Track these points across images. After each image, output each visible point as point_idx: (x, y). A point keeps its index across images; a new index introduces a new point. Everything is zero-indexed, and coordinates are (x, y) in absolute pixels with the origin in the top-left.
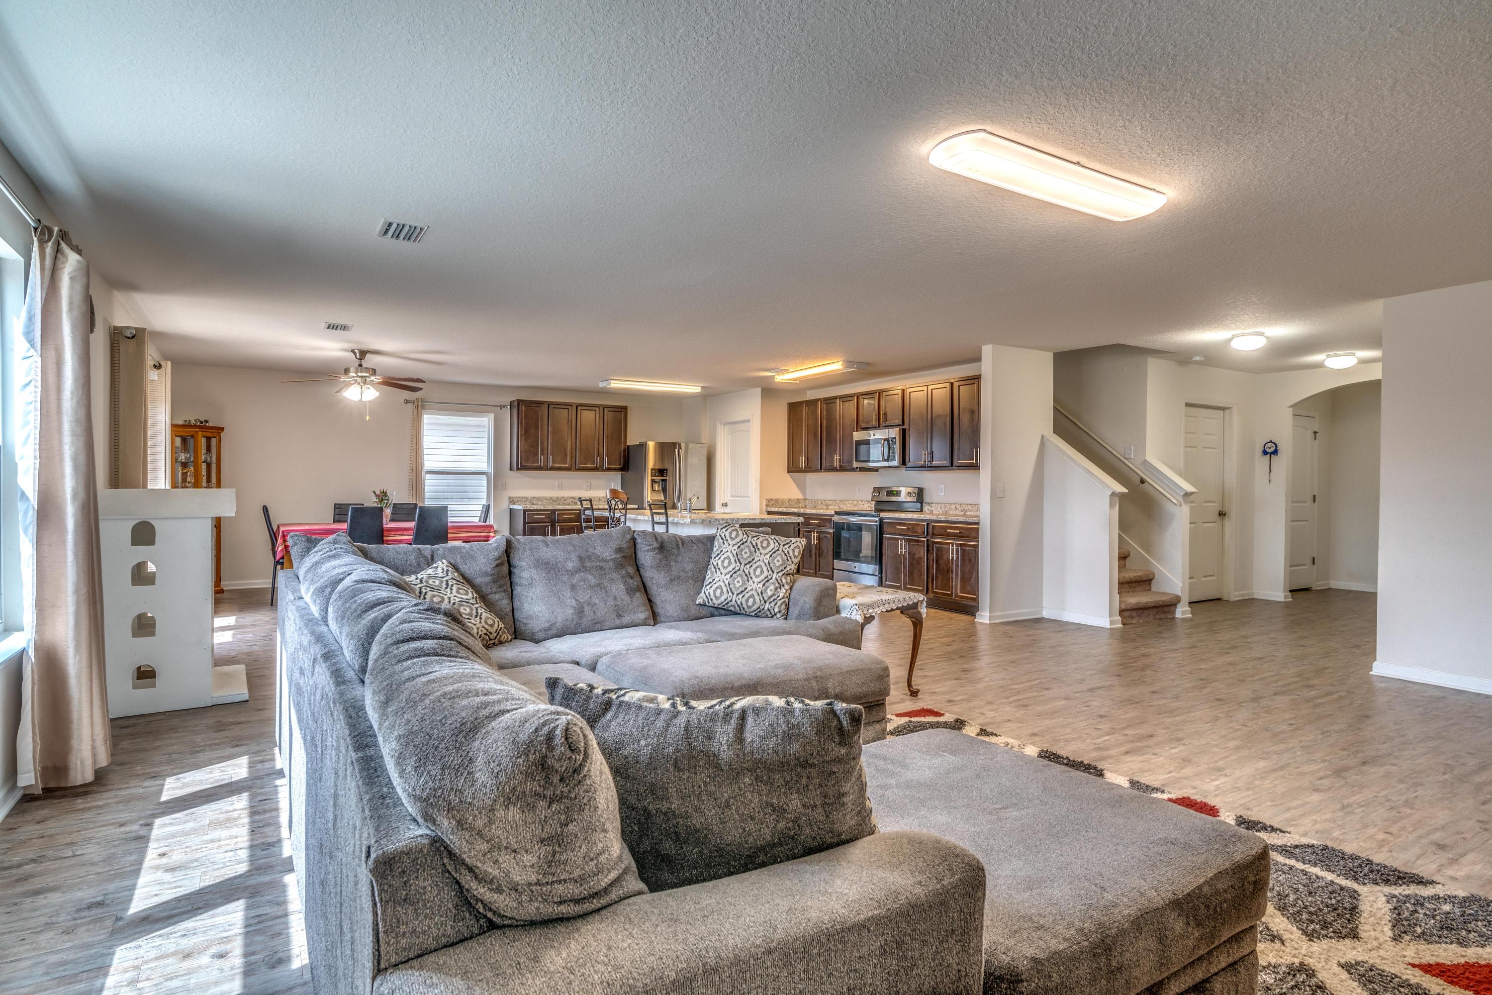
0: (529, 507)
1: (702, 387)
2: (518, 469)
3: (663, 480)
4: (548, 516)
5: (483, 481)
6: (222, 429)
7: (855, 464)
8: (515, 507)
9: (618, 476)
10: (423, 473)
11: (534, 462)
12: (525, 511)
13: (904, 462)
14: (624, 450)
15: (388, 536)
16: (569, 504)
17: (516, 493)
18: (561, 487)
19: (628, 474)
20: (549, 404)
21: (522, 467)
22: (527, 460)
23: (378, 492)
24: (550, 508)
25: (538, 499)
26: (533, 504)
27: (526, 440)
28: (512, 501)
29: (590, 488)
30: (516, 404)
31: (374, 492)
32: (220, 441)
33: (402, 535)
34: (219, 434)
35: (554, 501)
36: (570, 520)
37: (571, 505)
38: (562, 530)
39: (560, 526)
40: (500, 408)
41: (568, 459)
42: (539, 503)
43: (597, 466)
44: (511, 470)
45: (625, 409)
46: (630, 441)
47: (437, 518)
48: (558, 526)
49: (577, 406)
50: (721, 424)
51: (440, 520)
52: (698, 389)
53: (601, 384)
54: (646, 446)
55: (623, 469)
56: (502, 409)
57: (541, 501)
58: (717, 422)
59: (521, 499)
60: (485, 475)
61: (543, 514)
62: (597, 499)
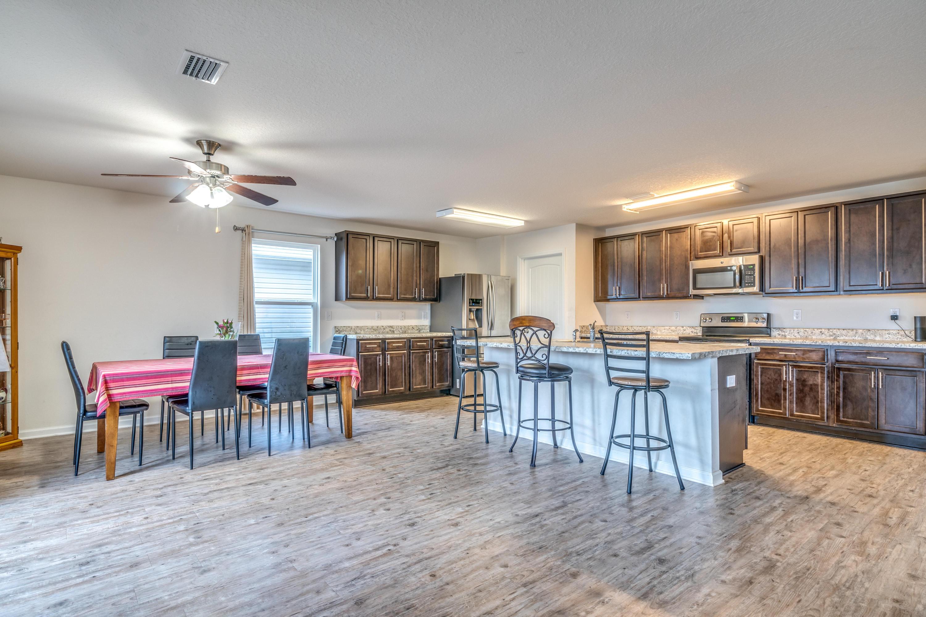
0: (361, 336)
1: (525, 221)
2: (347, 299)
3: (477, 310)
4: (379, 345)
5: (310, 310)
6: (19, 249)
7: (692, 292)
8: (346, 336)
9: (427, 306)
10: (254, 303)
11: (361, 293)
12: (358, 341)
13: (762, 288)
14: (437, 282)
15: (242, 375)
16: (388, 333)
17: (341, 323)
18: (380, 317)
19: (438, 305)
20: (374, 237)
21: (350, 298)
22: (355, 293)
23: (221, 323)
24: (381, 336)
25: (361, 328)
26: (356, 333)
27: (354, 271)
28: (338, 330)
29: (404, 317)
30: (344, 236)
31: (217, 323)
32: (16, 263)
33: (256, 374)
34: (15, 254)
35: (375, 330)
36: (398, 348)
37: (390, 334)
38: (391, 358)
39: (390, 354)
40: (325, 240)
41: (392, 290)
42: (362, 332)
43: (415, 297)
44: (337, 298)
45: (436, 244)
46: (443, 273)
47: (298, 353)
48: (388, 354)
49: (398, 239)
50: (522, 259)
51: (301, 355)
52: (522, 223)
53: (438, 214)
54: (464, 277)
55: (435, 300)
56: (327, 240)
57: (364, 330)
58: (518, 257)
59: (345, 329)
60: (310, 307)
61: (375, 343)
62: (411, 327)
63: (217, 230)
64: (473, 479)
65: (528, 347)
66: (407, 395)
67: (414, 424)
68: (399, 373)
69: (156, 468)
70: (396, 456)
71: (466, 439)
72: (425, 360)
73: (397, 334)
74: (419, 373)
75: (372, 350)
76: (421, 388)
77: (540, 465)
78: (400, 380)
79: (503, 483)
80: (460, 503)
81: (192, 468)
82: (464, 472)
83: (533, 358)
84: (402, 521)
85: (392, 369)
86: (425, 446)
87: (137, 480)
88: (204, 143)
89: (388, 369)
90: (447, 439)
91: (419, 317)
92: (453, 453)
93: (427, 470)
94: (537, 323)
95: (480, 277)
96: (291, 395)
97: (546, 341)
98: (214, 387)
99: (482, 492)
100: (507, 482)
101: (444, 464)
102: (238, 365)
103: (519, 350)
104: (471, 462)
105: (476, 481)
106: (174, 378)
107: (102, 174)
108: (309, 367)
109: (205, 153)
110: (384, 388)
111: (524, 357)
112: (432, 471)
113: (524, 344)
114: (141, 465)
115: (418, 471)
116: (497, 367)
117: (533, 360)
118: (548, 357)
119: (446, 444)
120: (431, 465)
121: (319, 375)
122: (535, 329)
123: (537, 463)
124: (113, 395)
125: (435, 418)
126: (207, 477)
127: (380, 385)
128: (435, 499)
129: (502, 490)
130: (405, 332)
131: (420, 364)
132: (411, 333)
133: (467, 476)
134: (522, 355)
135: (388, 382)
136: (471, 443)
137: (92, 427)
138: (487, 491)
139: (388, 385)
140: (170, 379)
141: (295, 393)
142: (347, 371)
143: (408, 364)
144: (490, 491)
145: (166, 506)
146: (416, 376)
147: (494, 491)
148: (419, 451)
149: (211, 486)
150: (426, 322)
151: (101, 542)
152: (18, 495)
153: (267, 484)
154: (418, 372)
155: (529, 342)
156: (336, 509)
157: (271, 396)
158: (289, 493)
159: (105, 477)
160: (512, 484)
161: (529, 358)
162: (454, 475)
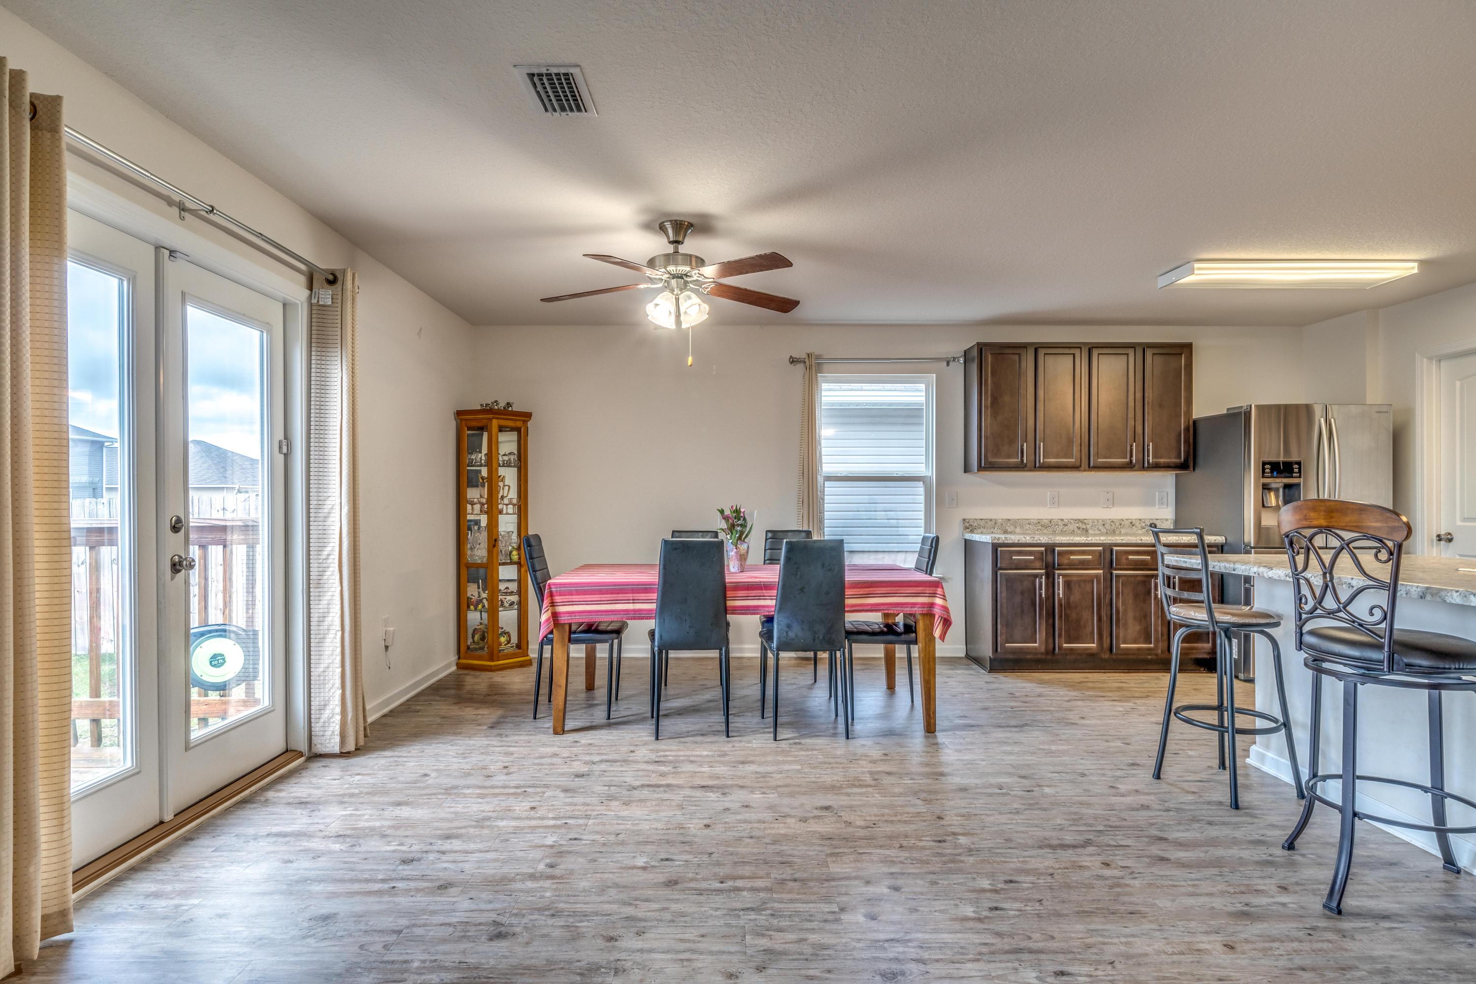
0: (1002, 538)
1: (1422, 263)
2: (980, 468)
3: (1287, 487)
4: (1040, 556)
5: (920, 489)
6: (528, 415)
8: (976, 537)
9: (1167, 480)
10: (820, 479)
11: (1009, 457)
12: (995, 547)
14: (1187, 429)
15: (735, 598)
16: (1073, 533)
17: (972, 512)
18: (1056, 502)
19: (1192, 477)
20: (1037, 348)
21: (987, 466)
22: (997, 453)
23: (729, 512)
24: (1044, 539)
25: (1015, 523)
26: (1006, 532)
27: (995, 415)
28: (969, 526)
29: (1112, 502)
30: (975, 353)
33: (759, 598)
34: (524, 423)
35: (1045, 527)
36: (1083, 565)
37: (1078, 535)
38: (1068, 585)
39: (1064, 576)
40: (945, 364)
41: (1076, 449)
42: (1018, 530)
43: (1131, 461)
44: (967, 469)
45: (1186, 349)
46: (1200, 411)
47: (823, 566)
48: (1059, 575)
49: (1091, 348)
50: (1430, 359)
51: (830, 570)
52: (1413, 269)
53: (1162, 282)
54: (1248, 414)
55: (1183, 466)
56: (948, 365)
57: (1022, 527)
58: (1418, 357)
59: (982, 523)
60: (921, 483)
61: (1030, 553)
62: (1127, 523)
63: (690, 360)
64: (1126, 899)
65: (1327, 586)
66: (1105, 660)
67: (1085, 725)
68: (1086, 615)
69: (621, 727)
70: (989, 791)
71: (1185, 785)
72: (1149, 593)
73: (1094, 535)
74: (1135, 618)
75: (1026, 565)
76: (1139, 649)
77: (1359, 915)
78: (1089, 630)
79: (1205, 938)
80: (1043, 956)
81: (657, 739)
82: (1117, 873)
83: (1341, 614)
84: (876, 959)
85: (1068, 605)
86: (1073, 782)
87: (583, 742)
88: (668, 226)
89: (1060, 605)
90: (1134, 776)
91: (1148, 502)
92: (1125, 814)
93: (1030, 842)
94: (1349, 519)
95: (1308, 409)
96: (814, 640)
97: (1383, 572)
98: (690, 615)
99: (1127, 944)
100: (1218, 938)
101: (1081, 838)
102: (727, 581)
103: (1305, 590)
104: (1155, 850)
105: (1131, 908)
106: (637, 596)
107: (542, 300)
108: (848, 592)
109: (670, 242)
110: (1051, 640)
111: (1315, 609)
112: (1040, 847)
113: (1315, 576)
114: (609, 718)
115: (1008, 840)
116: (1277, 624)
117: (1341, 619)
118: (1389, 615)
119: (1123, 788)
120: (1047, 834)
121: (869, 608)
122: (1347, 535)
123: (1350, 902)
124: (560, 613)
125: (1143, 719)
126: (662, 759)
127: (1041, 634)
128: (992, 926)
129: (1188, 958)
130: (1113, 532)
131: (1136, 596)
132: (1126, 534)
133: (1118, 885)
134: (1311, 603)
135: (1060, 629)
136: (1190, 797)
137: (578, 651)
138: (1141, 946)
139: (1060, 636)
140: (630, 596)
141: (821, 637)
142: (923, 605)
143: (1108, 596)
144: (1149, 950)
145: (571, 795)
146: (1126, 624)
147: (1159, 952)
148: (1047, 790)
149: (653, 775)
150: (1165, 514)
151: (455, 831)
152: (460, 733)
153: (724, 794)
154: (1131, 614)
155: (1328, 571)
156: (783, 882)
157: (779, 638)
158: (740, 821)
159: (551, 730)
160: (1230, 947)
161: (1331, 614)
162: (1087, 874)
